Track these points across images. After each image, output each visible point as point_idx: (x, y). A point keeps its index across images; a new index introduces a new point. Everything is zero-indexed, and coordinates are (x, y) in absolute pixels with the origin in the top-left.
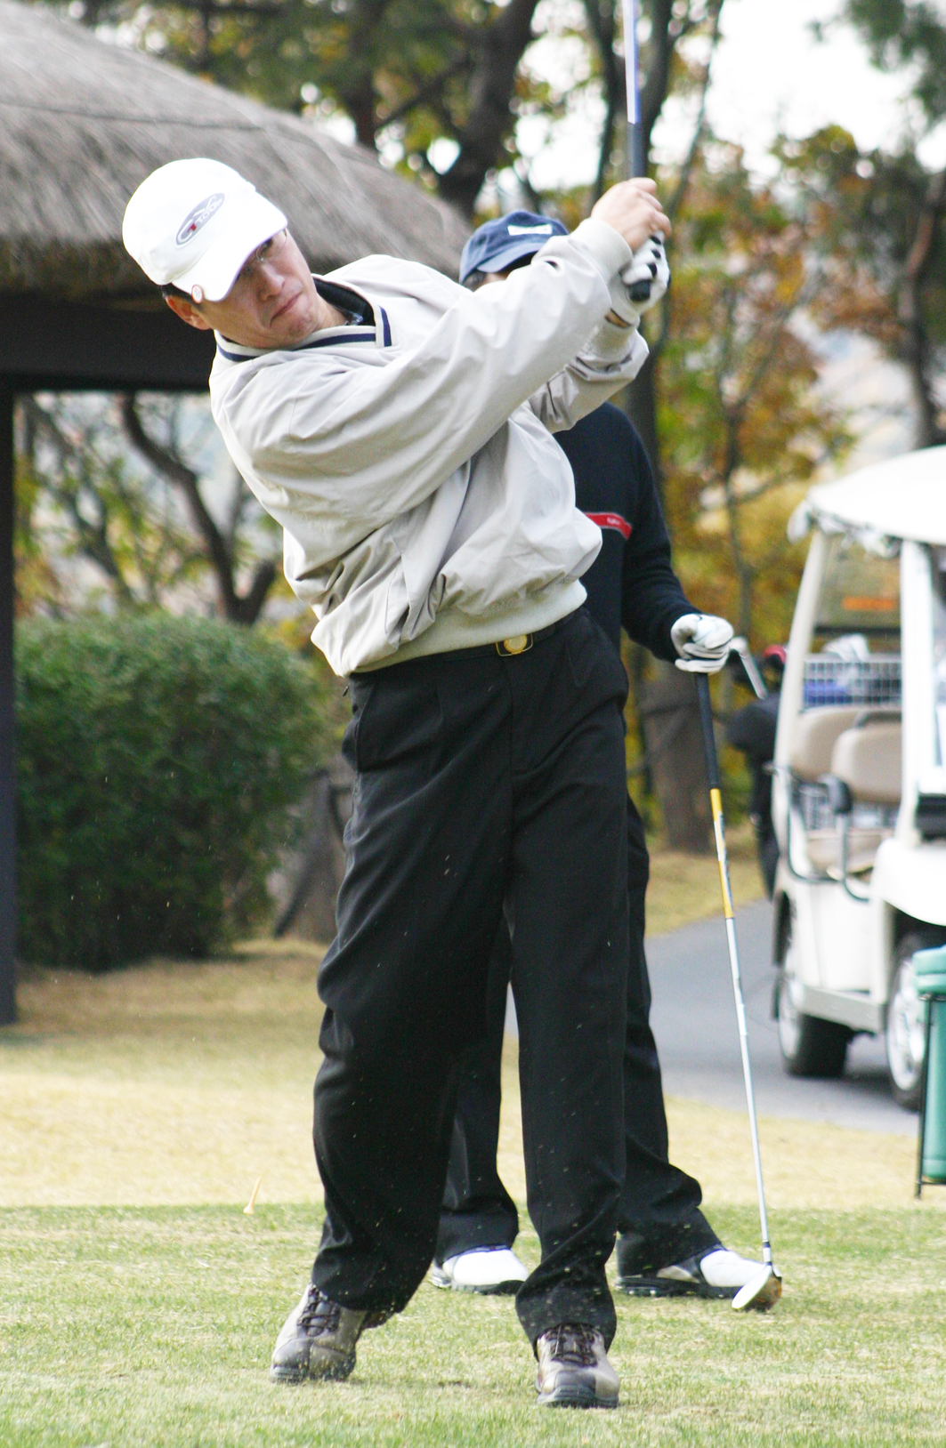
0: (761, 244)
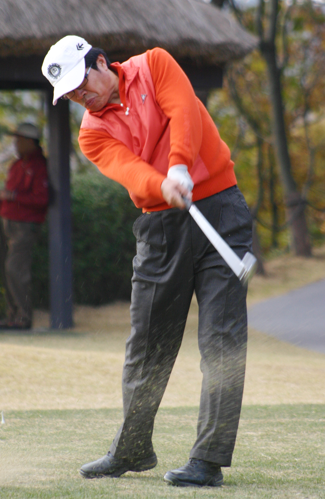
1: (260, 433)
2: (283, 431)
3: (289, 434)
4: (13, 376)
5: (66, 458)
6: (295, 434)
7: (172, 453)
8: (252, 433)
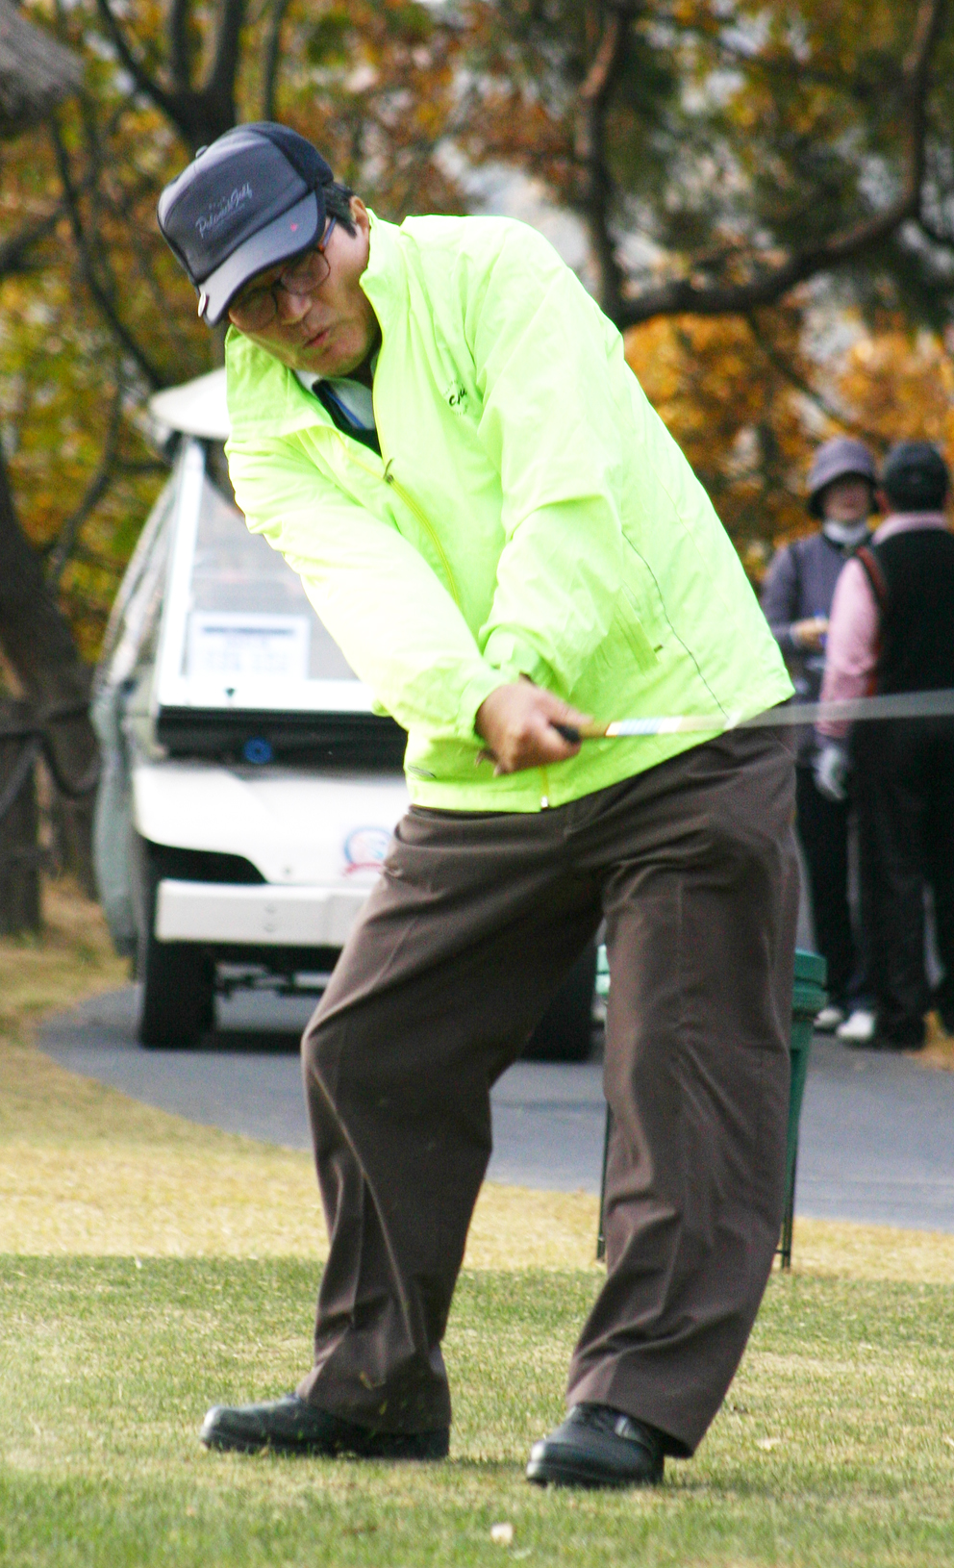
0: (397, 54)
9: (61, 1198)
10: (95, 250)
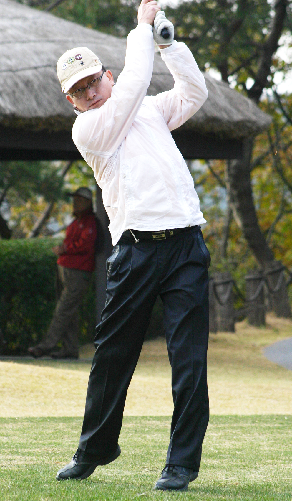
1: (220, 434)
2: (240, 433)
3: (244, 435)
4: (42, 392)
5: (50, 450)
6: (249, 435)
7: (139, 447)
8: (213, 434)
9: (268, 398)
10: (278, 159)
